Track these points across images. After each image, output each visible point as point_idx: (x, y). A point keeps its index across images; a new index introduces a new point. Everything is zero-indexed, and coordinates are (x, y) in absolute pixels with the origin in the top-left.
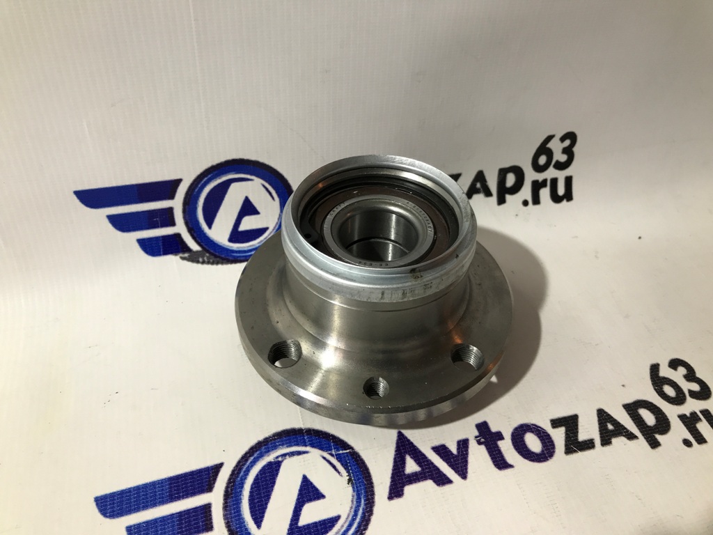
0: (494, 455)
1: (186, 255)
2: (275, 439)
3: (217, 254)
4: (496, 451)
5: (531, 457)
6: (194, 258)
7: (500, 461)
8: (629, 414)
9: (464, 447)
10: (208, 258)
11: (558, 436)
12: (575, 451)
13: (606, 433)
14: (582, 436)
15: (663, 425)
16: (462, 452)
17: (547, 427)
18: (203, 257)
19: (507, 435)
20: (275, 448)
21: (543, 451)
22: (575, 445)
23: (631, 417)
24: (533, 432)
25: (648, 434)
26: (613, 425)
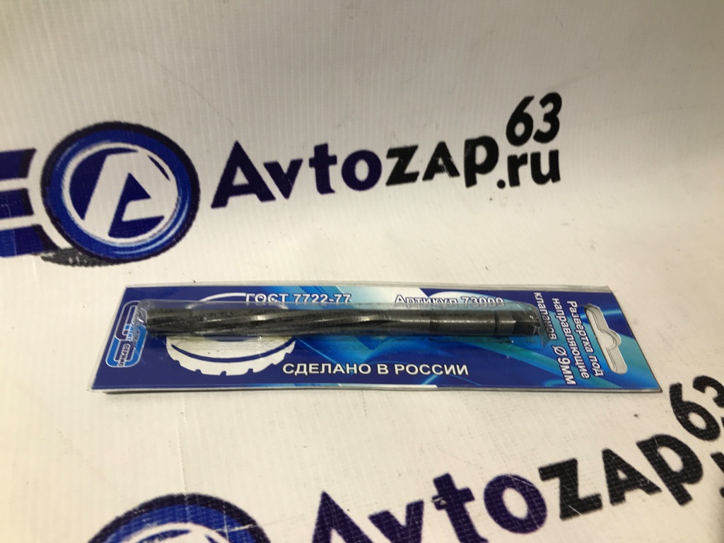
0: (459, 524)
1: (51, 254)
2: (142, 513)
3: (94, 252)
4: (462, 518)
5: (512, 525)
6: (61, 258)
7: (468, 532)
8: (647, 456)
9: (416, 514)
10: (81, 258)
11: (551, 491)
12: (575, 514)
13: (615, 485)
14: (584, 491)
15: (693, 470)
16: (414, 521)
17: (534, 479)
18: (74, 257)
19: (479, 493)
20: (140, 526)
21: (529, 515)
22: (574, 505)
23: (649, 460)
24: (514, 487)
25: (674, 483)
26: (625, 472)
